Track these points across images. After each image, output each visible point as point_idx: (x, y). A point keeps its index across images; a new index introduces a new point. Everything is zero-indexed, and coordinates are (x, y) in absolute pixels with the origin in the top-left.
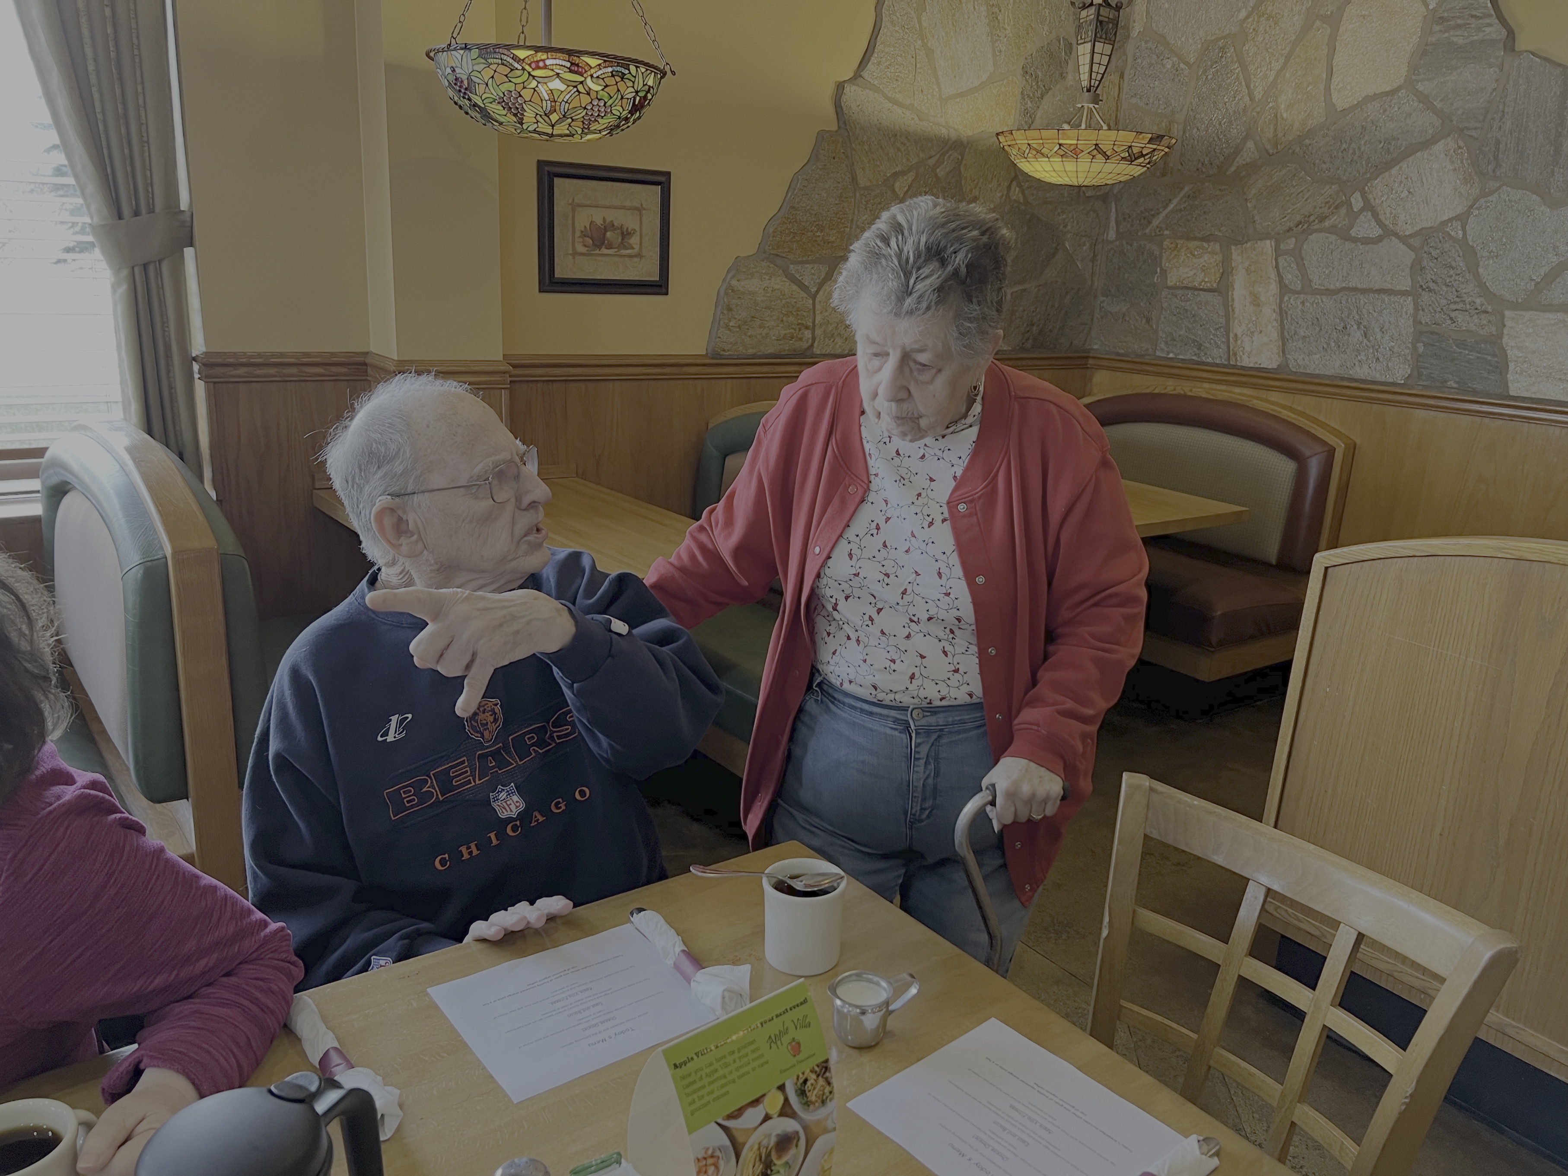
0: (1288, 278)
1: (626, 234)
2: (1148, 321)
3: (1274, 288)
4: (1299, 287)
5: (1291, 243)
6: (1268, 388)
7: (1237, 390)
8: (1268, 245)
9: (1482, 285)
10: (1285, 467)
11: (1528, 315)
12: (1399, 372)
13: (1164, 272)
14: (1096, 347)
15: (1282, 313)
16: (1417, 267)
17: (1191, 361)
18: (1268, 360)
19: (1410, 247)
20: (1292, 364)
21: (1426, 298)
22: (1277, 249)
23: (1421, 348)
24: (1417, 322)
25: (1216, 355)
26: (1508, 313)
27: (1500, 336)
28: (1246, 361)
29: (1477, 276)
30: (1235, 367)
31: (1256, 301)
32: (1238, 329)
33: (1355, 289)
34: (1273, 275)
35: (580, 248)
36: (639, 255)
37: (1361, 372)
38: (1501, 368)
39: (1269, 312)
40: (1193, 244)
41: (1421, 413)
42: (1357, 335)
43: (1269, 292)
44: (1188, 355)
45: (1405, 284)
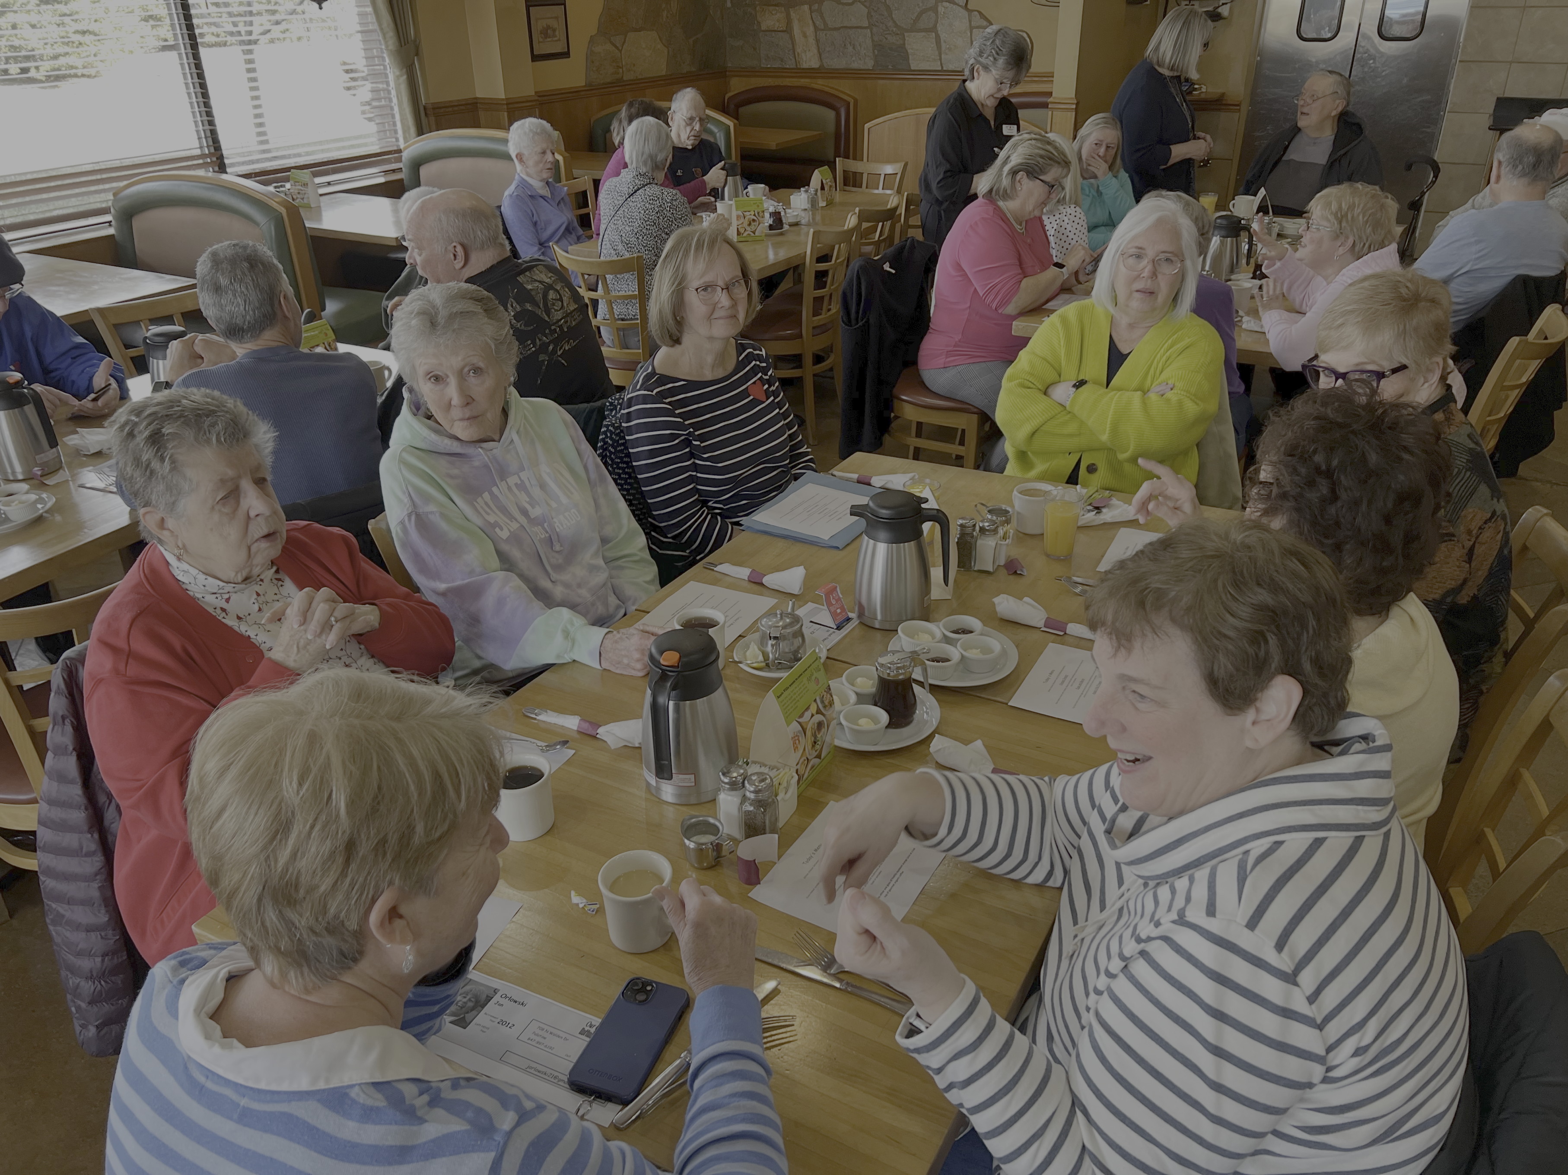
0: (817, 23)
1: (554, 30)
2: (755, 49)
3: (812, 28)
4: (822, 27)
5: (816, 6)
6: (815, 78)
7: (803, 80)
8: (806, 7)
9: (894, 22)
10: (830, 114)
11: (913, 34)
12: (869, 64)
13: (759, 23)
14: (729, 65)
15: (817, 41)
16: (869, 16)
17: (779, 68)
18: (814, 64)
19: (865, 6)
20: (825, 65)
21: (875, 29)
22: (810, 9)
23: (876, 52)
24: (873, 41)
25: (790, 64)
26: (906, 34)
27: (904, 44)
28: (805, 66)
29: (892, 19)
30: (800, 69)
31: (805, 36)
32: (799, 50)
33: (846, 27)
34: (811, 22)
35: (541, 40)
36: (559, 40)
37: (855, 65)
38: (906, 58)
39: (811, 40)
40: (771, 8)
41: (881, 82)
42: (850, 48)
43: (810, 30)
44: (777, 65)
45: (866, 24)
